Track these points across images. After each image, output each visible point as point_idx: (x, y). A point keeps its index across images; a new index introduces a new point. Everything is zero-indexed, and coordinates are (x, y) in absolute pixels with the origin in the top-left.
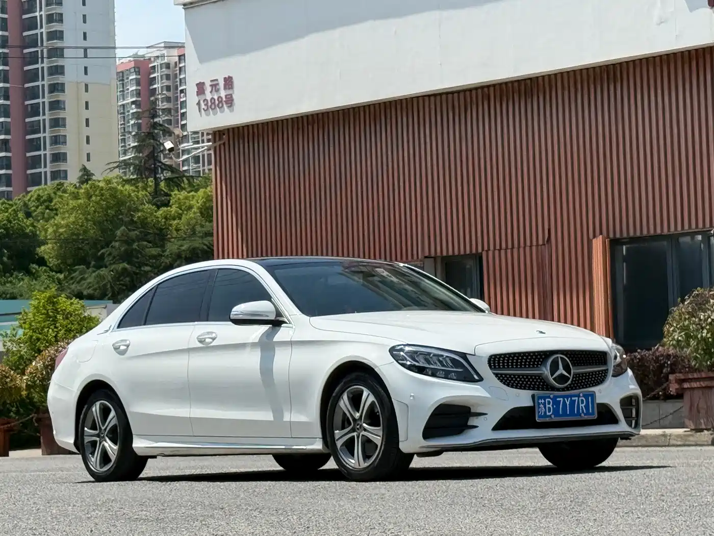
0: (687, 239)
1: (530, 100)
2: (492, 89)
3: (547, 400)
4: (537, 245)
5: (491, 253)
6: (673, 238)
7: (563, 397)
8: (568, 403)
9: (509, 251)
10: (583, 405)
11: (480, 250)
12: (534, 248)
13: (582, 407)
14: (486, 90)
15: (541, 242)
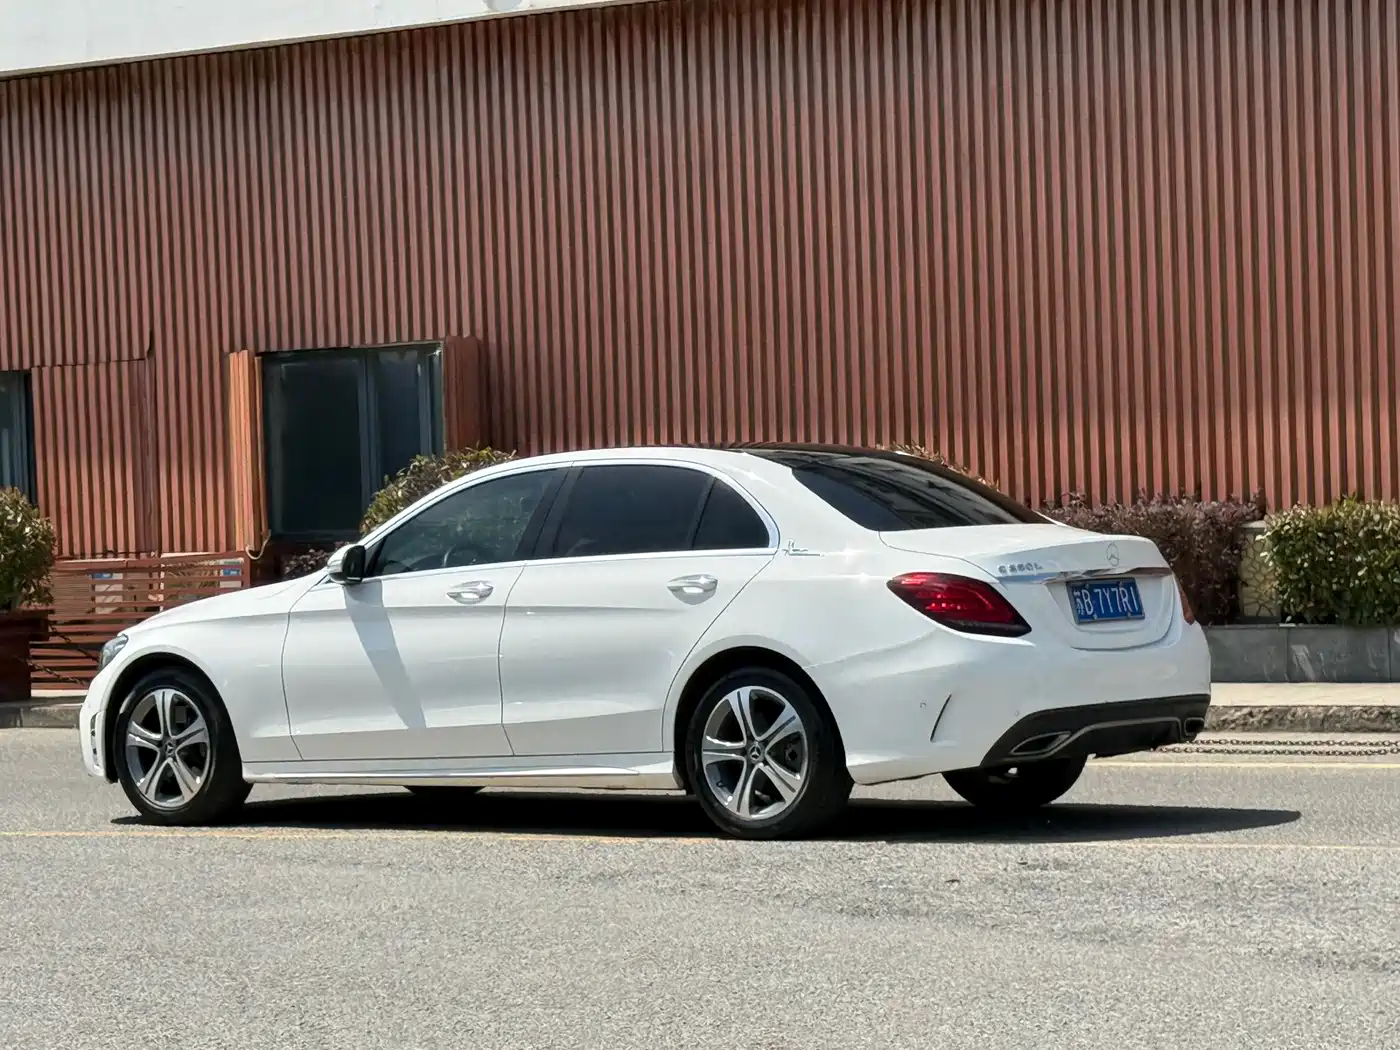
0: (394, 357)
1: (116, 105)
2: (46, 81)
4: (131, 359)
5: (46, 370)
6: (370, 355)
9: (80, 369)
11: (26, 366)
12: (125, 365)
14: (35, 81)
15: (136, 355)
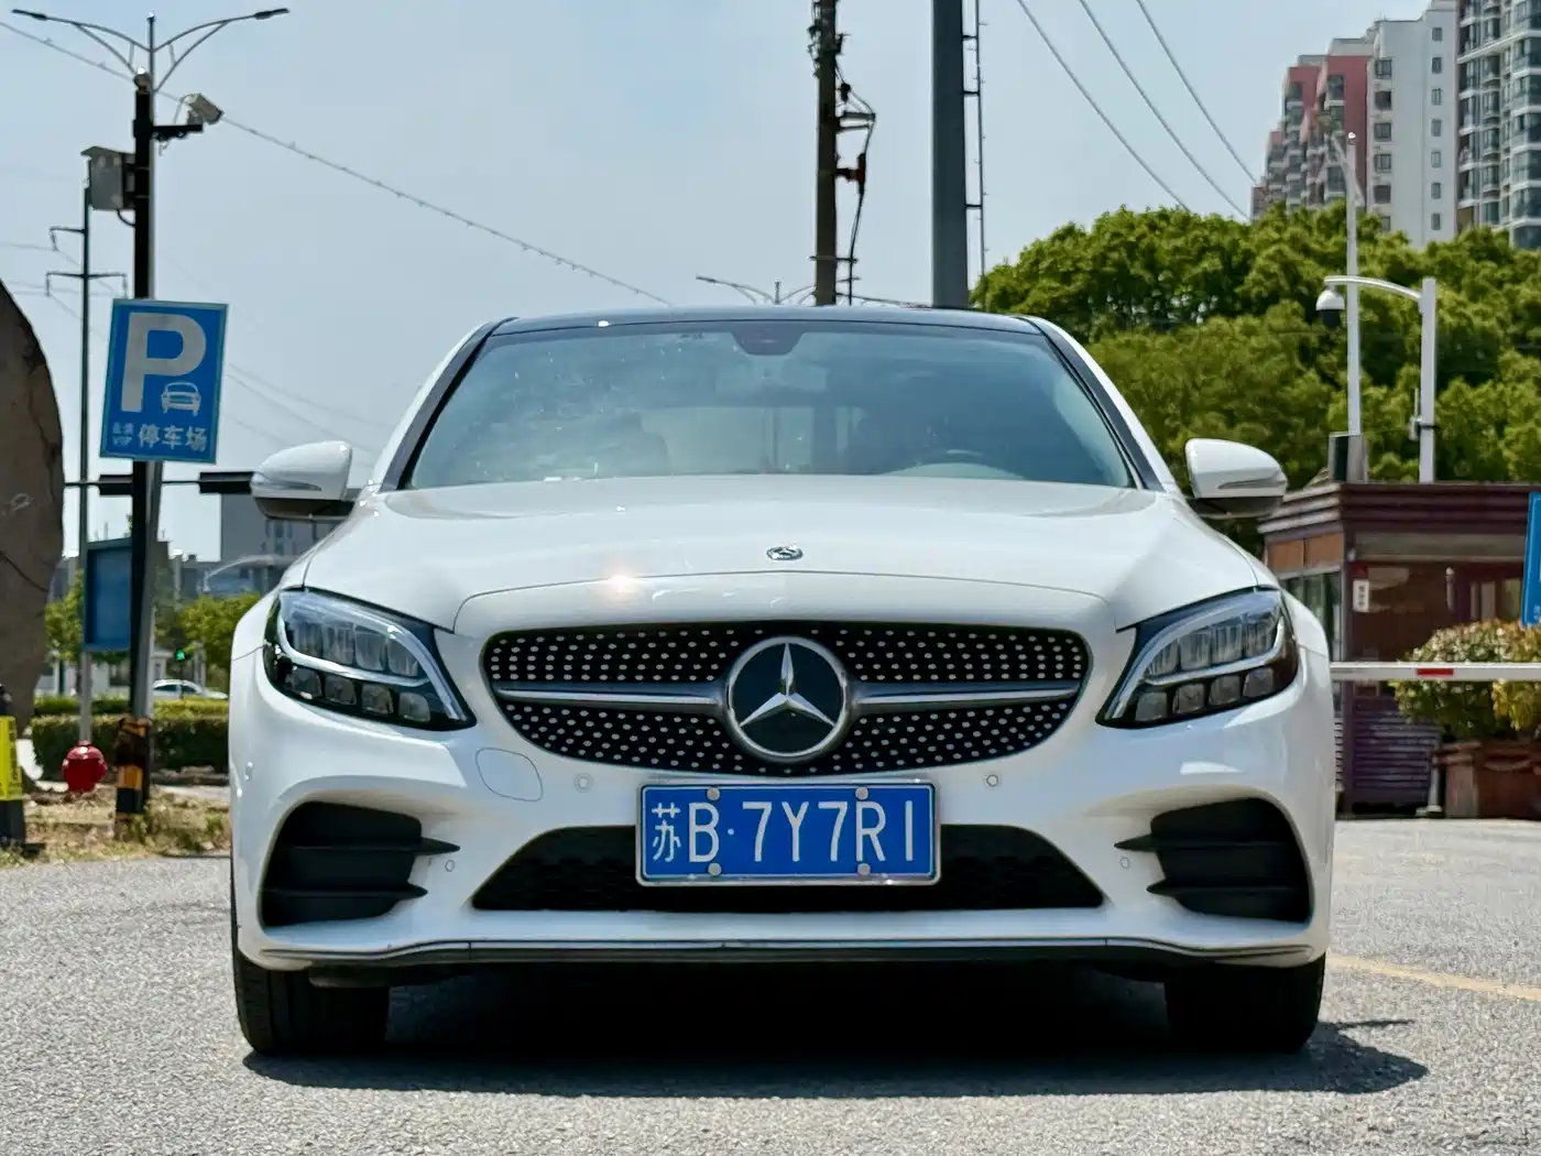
3: (694, 807)
7: (775, 797)
8: (796, 822)
10: (873, 833)
13: (867, 839)
